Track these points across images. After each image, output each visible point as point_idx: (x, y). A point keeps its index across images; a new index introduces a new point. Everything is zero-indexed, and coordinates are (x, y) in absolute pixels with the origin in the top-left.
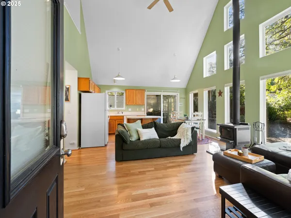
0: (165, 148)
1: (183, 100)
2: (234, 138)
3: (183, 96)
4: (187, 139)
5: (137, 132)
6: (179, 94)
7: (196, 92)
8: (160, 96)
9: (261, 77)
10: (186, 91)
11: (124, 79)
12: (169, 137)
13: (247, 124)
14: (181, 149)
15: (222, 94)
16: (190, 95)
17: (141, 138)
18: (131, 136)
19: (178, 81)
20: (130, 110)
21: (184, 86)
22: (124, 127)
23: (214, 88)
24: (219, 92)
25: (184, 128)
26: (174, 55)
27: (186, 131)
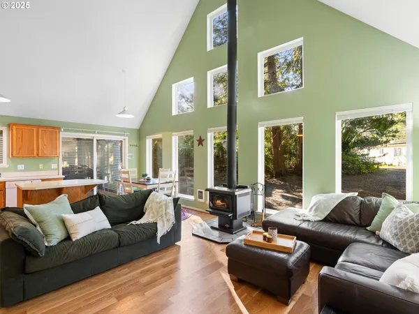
0: (129, 245)
1: (135, 149)
2: (233, 208)
3: (135, 142)
4: (168, 220)
5: (63, 222)
6: (127, 138)
7: (159, 136)
8: (92, 140)
9: (260, 123)
10: (140, 134)
11: (8, 101)
12: (133, 222)
13: (246, 187)
14: (159, 241)
15: (203, 143)
16: (147, 141)
17: (72, 236)
18: (46, 235)
19: (131, 116)
20: (21, 167)
21: (136, 126)
22: (25, 216)
23: (191, 133)
24: (198, 139)
25: (160, 202)
26: (123, 71)
27: (164, 208)
